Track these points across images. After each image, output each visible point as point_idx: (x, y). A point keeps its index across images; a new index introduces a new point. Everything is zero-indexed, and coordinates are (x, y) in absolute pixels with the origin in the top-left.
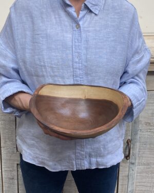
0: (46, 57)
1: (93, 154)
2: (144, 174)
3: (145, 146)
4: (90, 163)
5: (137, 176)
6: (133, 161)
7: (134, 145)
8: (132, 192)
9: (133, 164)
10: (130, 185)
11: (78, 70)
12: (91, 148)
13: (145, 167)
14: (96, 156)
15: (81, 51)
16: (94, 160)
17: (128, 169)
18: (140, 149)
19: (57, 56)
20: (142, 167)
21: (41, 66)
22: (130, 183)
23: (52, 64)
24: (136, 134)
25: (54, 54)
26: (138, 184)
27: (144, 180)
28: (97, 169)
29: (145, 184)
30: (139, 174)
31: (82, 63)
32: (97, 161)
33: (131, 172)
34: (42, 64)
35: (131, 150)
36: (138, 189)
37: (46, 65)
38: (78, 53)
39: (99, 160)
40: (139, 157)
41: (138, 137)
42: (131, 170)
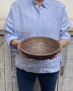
0: (25, 25)
1: (44, 67)
2: (70, 83)
3: (70, 69)
4: (43, 71)
5: (66, 83)
6: (65, 76)
7: (65, 69)
8: (64, 90)
9: (65, 77)
10: (63, 87)
11: (38, 31)
12: (44, 64)
13: (70, 79)
14: (46, 68)
15: (40, 23)
16: (45, 69)
17: (62, 80)
18: (68, 71)
19: (30, 24)
20: (69, 79)
21: (23, 29)
22: (63, 86)
23: (28, 28)
24: (66, 64)
25: (28, 24)
26: (67, 87)
27: (70, 85)
28: (46, 73)
29: (70, 87)
30: (67, 82)
31: (40, 28)
32: (46, 70)
33: (64, 81)
34: (24, 28)
35: (64, 71)
36: (67, 89)
37: (25, 28)
38: (39, 24)
39: (47, 69)
40: (67, 74)
41: (67, 65)
42: (64, 80)
